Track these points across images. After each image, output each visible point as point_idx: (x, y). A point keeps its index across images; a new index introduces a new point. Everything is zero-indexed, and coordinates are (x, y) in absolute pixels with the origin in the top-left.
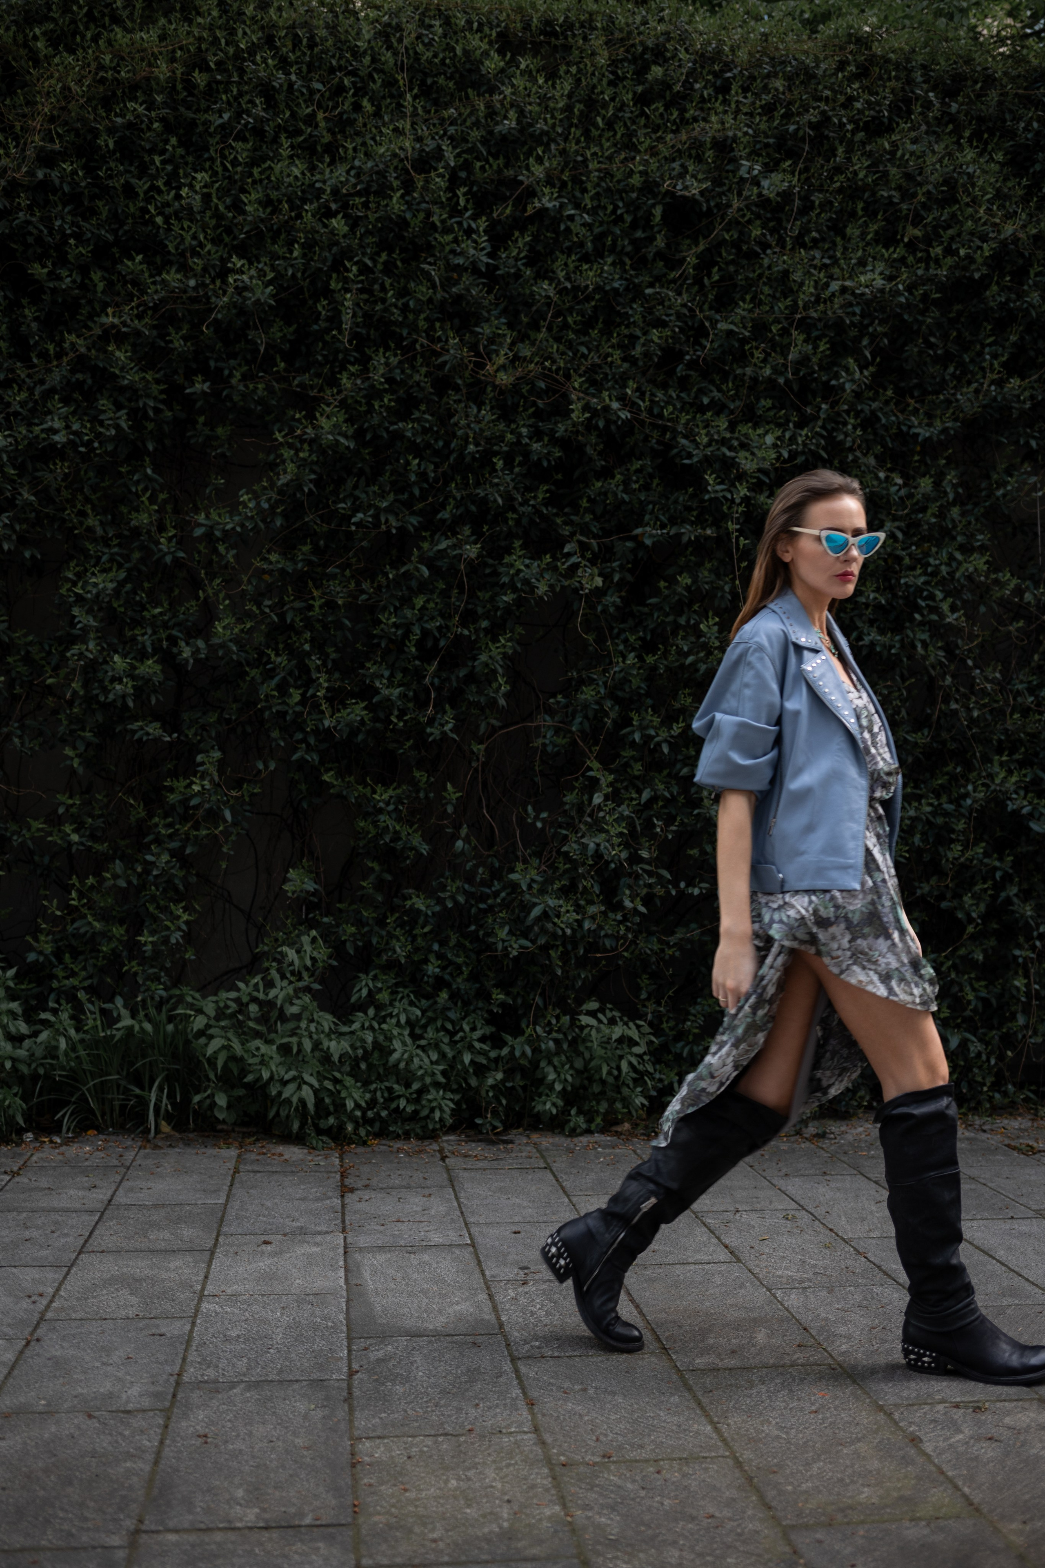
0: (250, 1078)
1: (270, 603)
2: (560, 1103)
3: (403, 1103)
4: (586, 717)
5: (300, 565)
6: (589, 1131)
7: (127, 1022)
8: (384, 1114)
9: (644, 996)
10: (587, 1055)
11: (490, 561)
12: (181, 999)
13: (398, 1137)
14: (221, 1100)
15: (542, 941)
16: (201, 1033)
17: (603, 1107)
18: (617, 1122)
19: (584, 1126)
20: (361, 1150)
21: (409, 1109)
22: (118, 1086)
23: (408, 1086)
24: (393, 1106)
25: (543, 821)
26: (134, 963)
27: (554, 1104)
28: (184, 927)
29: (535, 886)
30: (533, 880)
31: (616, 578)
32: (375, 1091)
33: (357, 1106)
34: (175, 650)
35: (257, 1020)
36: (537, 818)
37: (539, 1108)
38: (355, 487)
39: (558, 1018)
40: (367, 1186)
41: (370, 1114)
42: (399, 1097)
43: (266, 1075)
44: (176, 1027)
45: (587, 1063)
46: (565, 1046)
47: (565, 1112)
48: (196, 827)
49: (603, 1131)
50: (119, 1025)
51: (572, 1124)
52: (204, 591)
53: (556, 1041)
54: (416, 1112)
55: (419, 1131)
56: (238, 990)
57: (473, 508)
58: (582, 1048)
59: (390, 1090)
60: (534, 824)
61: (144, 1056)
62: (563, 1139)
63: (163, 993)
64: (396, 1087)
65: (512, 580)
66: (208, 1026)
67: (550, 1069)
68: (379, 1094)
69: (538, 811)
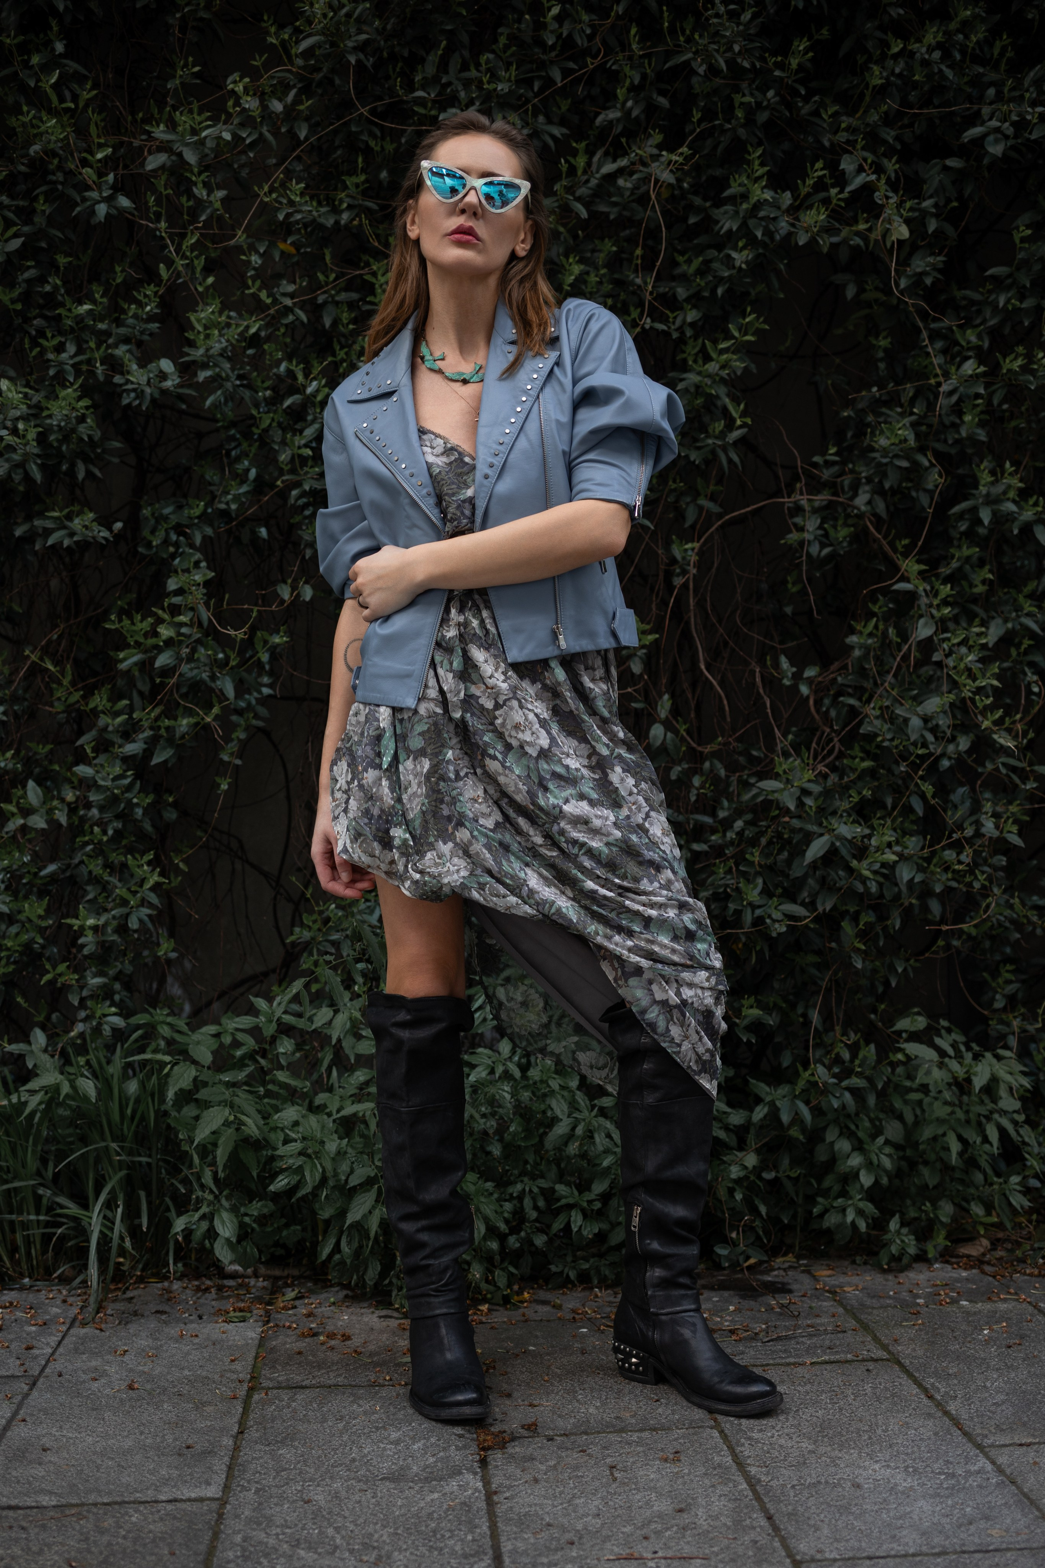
0: (281, 1183)
1: (291, 288)
2: (869, 1208)
3: (577, 1220)
4: (880, 491)
5: (345, 217)
6: (921, 1258)
7: (50, 1077)
8: (540, 1241)
9: (999, 1004)
10: (909, 1118)
11: (698, 201)
12: (150, 1032)
13: (566, 1284)
14: (226, 1227)
15: (826, 904)
16: (186, 1097)
17: (946, 1211)
18: (971, 1239)
19: (912, 1251)
20: (501, 1316)
21: (590, 1230)
22: (38, 1198)
23: (583, 1187)
24: (557, 1225)
25: (810, 681)
26: (62, 968)
27: (860, 1212)
28: (154, 899)
29: (809, 801)
30: (805, 792)
31: (932, 225)
32: (520, 1198)
33: (492, 1231)
34: (118, 379)
35: (293, 1068)
36: (797, 677)
37: (831, 1220)
38: (443, 66)
39: (854, 1049)
40: (532, 1428)
41: (513, 1242)
42: (570, 1207)
43: (311, 1178)
44: (143, 1085)
45: (910, 1132)
46: (872, 1100)
47: (879, 1225)
48: (170, 712)
49: (947, 1256)
50: (33, 1085)
51: (894, 1249)
52: (170, 263)
53: (854, 1092)
54: (601, 1237)
55: (607, 1272)
56: (253, 1011)
57: (663, 101)
58: (898, 1104)
59: (549, 1194)
60: (795, 688)
61: (84, 1140)
62: (879, 1278)
63: (118, 1021)
64: (561, 1189)
65: (744, 224)
66: (198, 1084)
67: (844, 1145)
68: (527, 1202)
69: (800, 663)
